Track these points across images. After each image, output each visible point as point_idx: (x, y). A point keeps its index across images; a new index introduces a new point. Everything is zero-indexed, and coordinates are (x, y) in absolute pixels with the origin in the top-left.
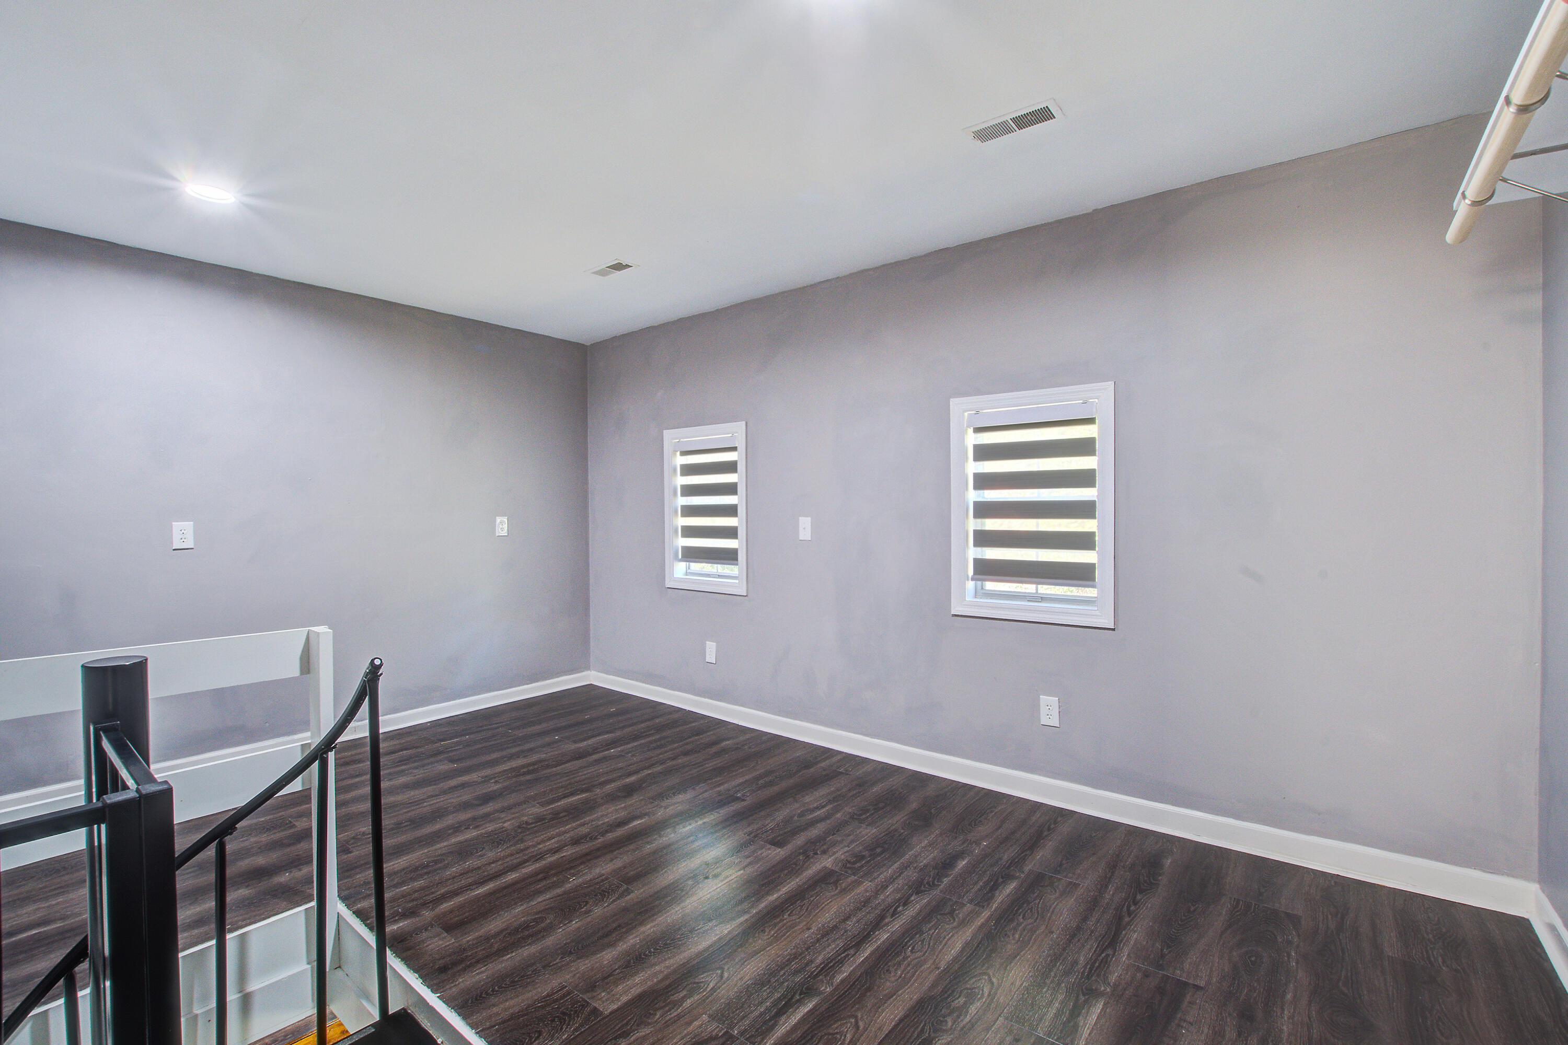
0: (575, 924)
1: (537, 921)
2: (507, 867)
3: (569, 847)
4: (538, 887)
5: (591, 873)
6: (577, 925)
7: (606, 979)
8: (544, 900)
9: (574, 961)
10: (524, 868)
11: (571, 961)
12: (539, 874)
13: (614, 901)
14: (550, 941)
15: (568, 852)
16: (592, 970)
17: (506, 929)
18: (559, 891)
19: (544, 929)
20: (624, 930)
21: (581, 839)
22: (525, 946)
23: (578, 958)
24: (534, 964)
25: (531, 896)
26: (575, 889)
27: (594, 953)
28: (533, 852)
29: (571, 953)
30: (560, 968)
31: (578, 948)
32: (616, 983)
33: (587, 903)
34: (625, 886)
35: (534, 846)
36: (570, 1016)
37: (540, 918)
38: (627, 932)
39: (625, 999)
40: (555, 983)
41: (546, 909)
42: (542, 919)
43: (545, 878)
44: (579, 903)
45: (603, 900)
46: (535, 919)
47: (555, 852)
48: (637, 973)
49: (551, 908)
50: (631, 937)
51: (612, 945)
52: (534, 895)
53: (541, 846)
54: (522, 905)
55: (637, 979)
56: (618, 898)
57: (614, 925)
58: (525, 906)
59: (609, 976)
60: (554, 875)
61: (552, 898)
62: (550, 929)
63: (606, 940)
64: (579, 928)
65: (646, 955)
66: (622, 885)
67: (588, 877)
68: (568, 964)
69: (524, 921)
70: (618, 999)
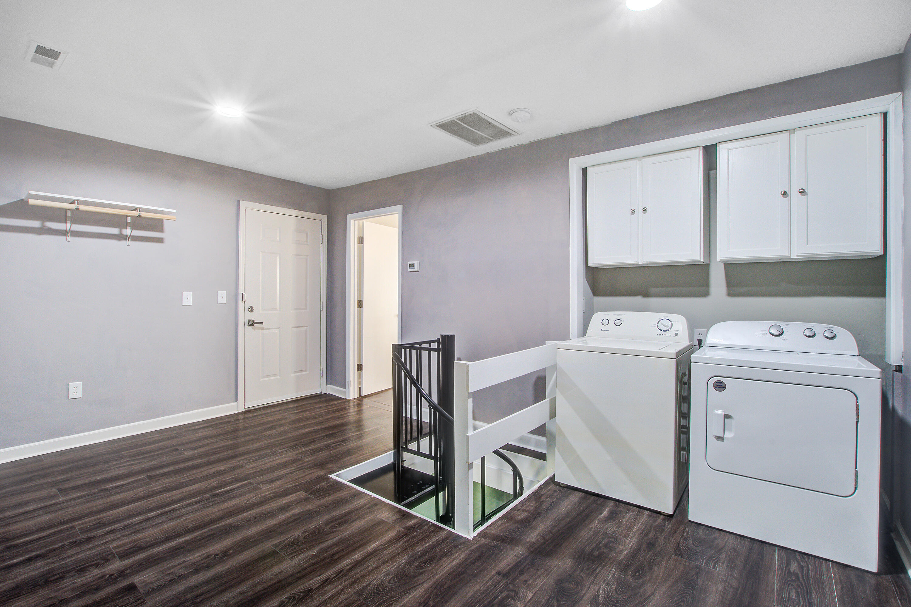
0: (312, 526)
1: (334, 527)
2: (363, 565)
3: (315, 587)
4: (337, 548)
5: (299, 560)
6: (311, 525)
7: (299, 502)
8: (331, 539)
9: (314, 509)
10: (350, 564)
11: (315, 508)
12: (338, 558)
13: (287, 539)
14: (326, 517)
15: (315, 581)
16: (305, 505)
17: (351, 522)
18: (323, 546)
19: (330, 523)
20: (286, 522)
21: (303, 598)
22: (339, 515)
23: (312, 510)
24: (333, 508)
25: (341, 542)
26: (311, 547)
27: (303, 512)
28: (345, 581)
29: (315, 512)
30: (321, 506)
31: (312, 514)
32: (295, 500)
33: (304, 538)
34: (277, 549)
35: (346, 587)
36: (316, 491)
37: (333, 529)
38: (285, 521)
39: (294, 495)
40: (323, 501)
41: (330, 533)
42: (331, 528)
43: (333, 555)
44: (309, 538)
45: (294, 540)
46: (336, 528)
47: (327, 580)
48: (286, 503)
49: (327, 534)
50: (283, 518)
51: (294, 515)
52: (338, 543)
53: (340, 587)
54: (345, 536)
55: (286, 501)
56: (284, 541)
57: (290, 524)
58: (343, 535)
59: (298, 503)
60: (326, 558)
61: (326, 541)
62: (327, 523)
63: (296, 517)
64: (310, 524)
65: (278, 510)
66: (279, 551)
67: (302, 556)
68: (317, 507)
69: (342, 527)
70: (296, 495)
